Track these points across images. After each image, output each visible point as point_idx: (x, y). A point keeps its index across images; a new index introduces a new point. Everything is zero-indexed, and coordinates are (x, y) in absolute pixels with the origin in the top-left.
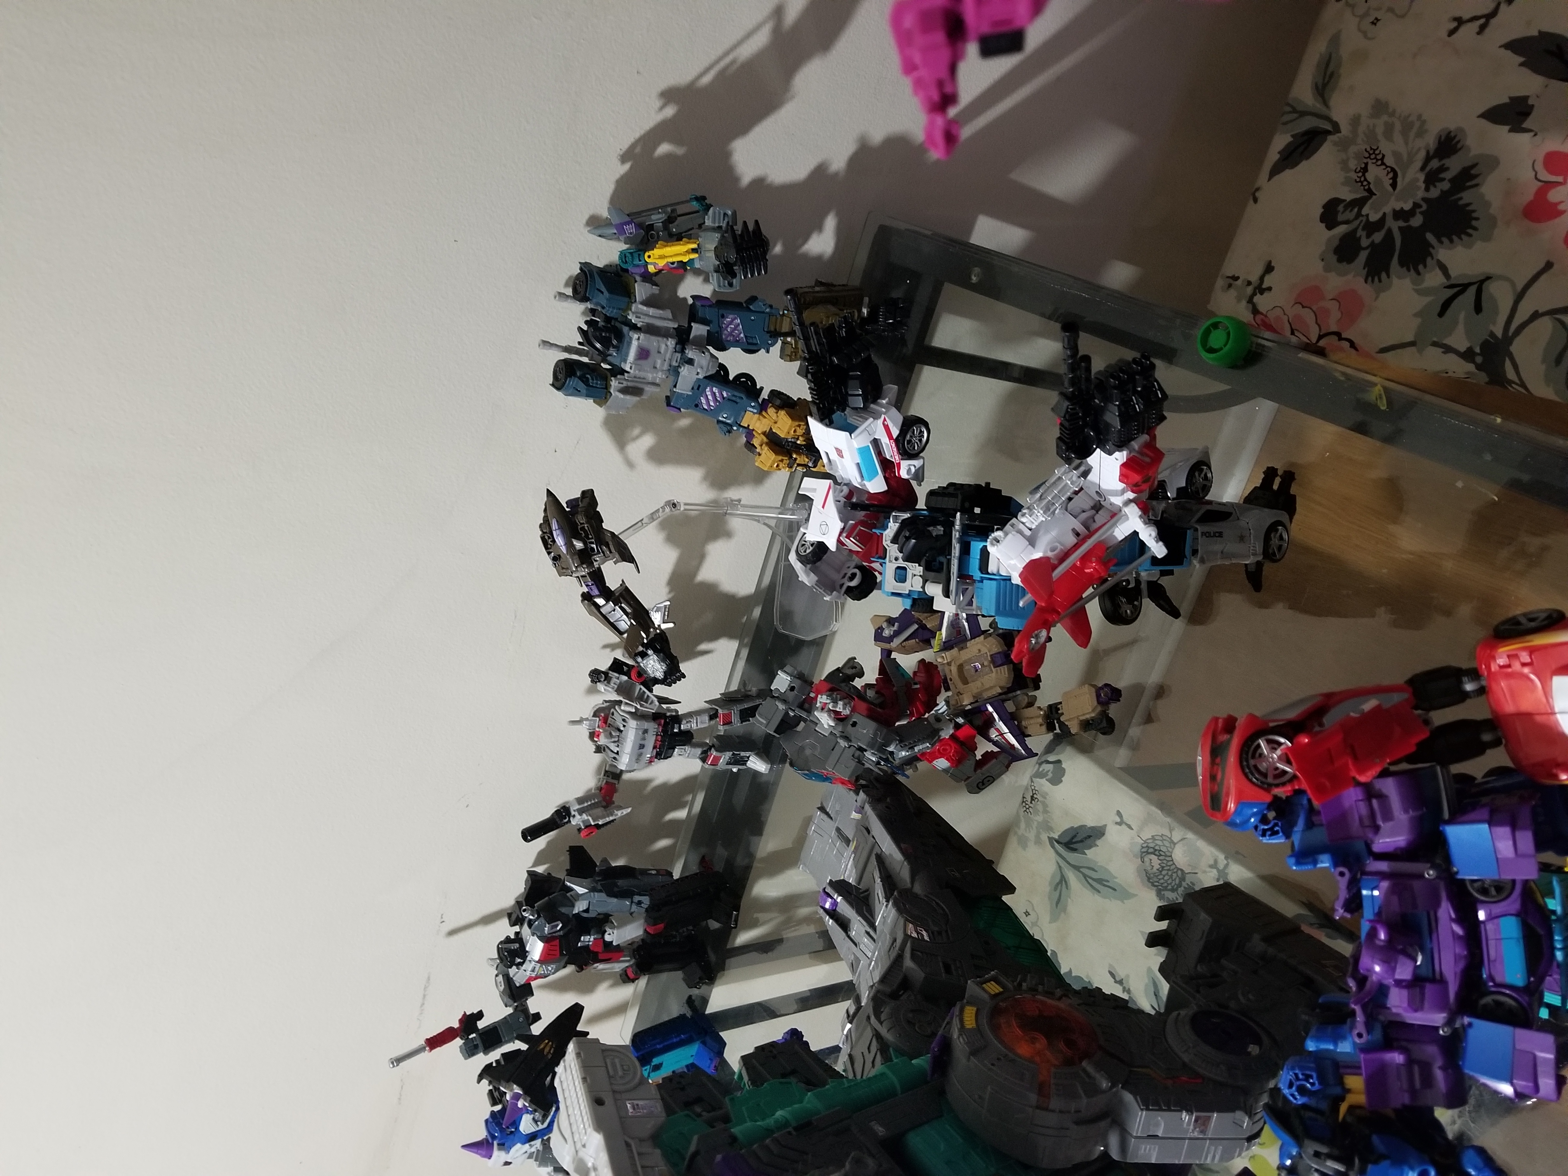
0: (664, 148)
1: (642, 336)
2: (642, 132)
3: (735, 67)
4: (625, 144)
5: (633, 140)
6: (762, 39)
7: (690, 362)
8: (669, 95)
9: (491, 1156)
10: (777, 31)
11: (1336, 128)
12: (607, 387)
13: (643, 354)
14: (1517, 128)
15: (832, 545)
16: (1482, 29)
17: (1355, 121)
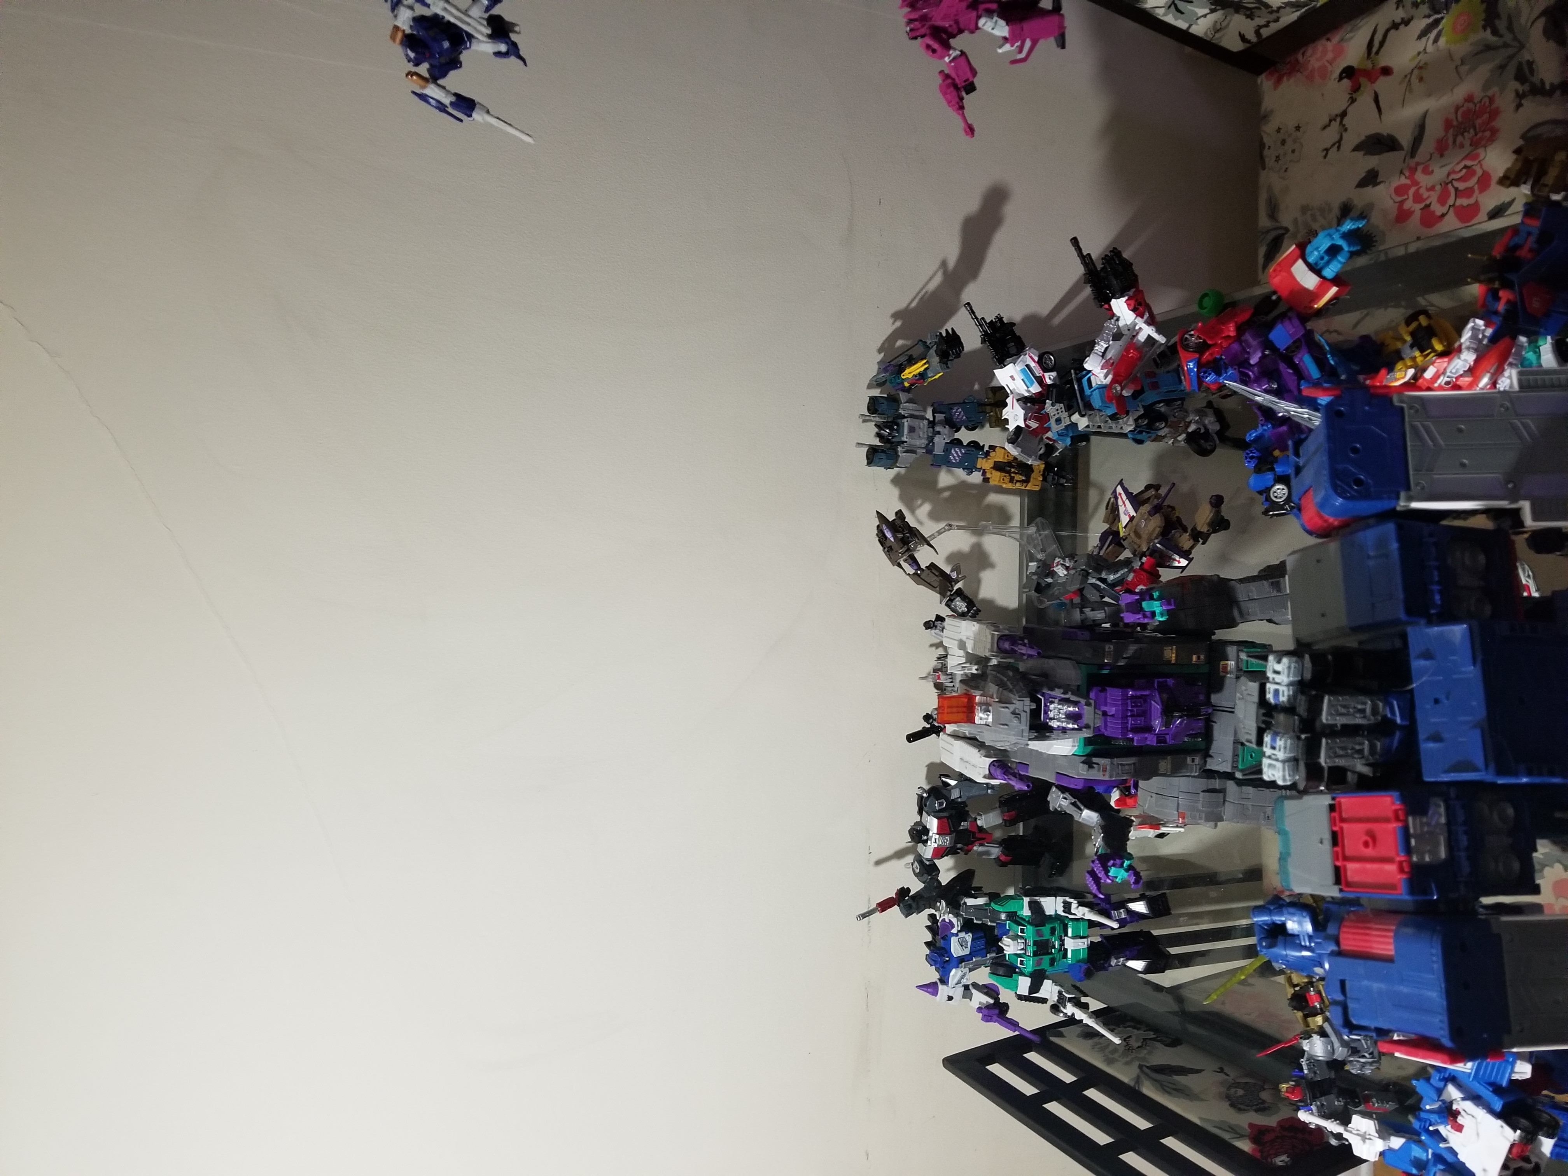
0: (899, 343)
1: (909, 419)
2: (886, 336)
3: (927, 295)
4: (879, 345)
5: (882, 341)
6: (938, 279)
7: (939, 433)
8: (896, 316)
9: (937, 993)
10: (945, 273)
11: (1287, 230)
12: (896, 452)
13: (912, 430)
14: (1376, 184)
15: (1023, 425)
16: (1339, 148)
17: (1295, 221)
